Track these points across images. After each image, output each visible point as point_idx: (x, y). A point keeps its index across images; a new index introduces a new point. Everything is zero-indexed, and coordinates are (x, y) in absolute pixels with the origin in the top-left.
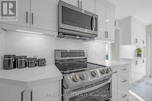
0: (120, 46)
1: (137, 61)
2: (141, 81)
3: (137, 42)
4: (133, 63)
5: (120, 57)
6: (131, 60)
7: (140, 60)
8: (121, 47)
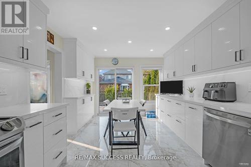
0: (63, 78)
1: (84, 100)
2: (89, 123)
3: (84, 75)
4: (79, 102)
5: (63, 96)
6: (77, 98)
7: (88, 98)
8: (65, 80)
